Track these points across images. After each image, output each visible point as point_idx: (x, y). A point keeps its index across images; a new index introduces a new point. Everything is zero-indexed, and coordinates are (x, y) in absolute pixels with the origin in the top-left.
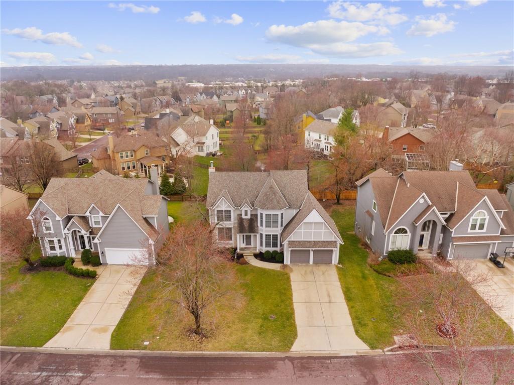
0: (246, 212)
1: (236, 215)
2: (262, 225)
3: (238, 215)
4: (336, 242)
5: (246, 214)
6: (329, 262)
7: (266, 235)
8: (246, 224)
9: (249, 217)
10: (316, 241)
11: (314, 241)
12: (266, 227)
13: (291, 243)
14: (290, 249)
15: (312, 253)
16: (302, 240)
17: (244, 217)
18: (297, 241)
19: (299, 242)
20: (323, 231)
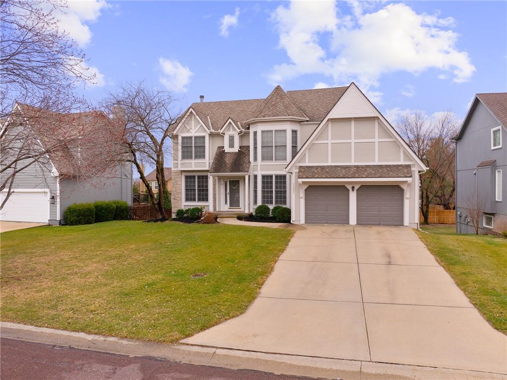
0: (232, 139)
1: (215, 149)
2: (255, 159)
3: (219, 148)
4: (409, 166)
5: (232, 145)
6: (398, 222)
7: (263, 177)
8: (228, 160)
9: (236, 149)
10: (362, 167)
11: (357, 167)
12: (263, 159)
13: (304, 171)
14: (300, 180)
15: (353, 196)
16: (330, 164)
17: (227, 149)
18: (317, 167)
19: (323, 168)
20: (377, 140)
